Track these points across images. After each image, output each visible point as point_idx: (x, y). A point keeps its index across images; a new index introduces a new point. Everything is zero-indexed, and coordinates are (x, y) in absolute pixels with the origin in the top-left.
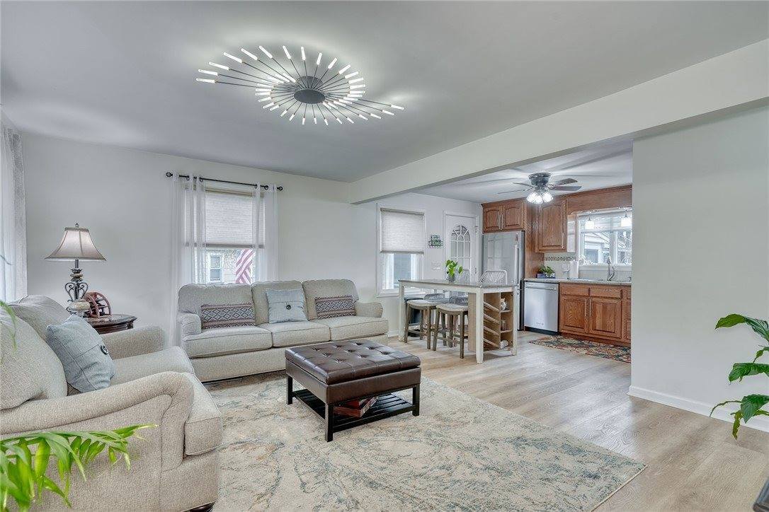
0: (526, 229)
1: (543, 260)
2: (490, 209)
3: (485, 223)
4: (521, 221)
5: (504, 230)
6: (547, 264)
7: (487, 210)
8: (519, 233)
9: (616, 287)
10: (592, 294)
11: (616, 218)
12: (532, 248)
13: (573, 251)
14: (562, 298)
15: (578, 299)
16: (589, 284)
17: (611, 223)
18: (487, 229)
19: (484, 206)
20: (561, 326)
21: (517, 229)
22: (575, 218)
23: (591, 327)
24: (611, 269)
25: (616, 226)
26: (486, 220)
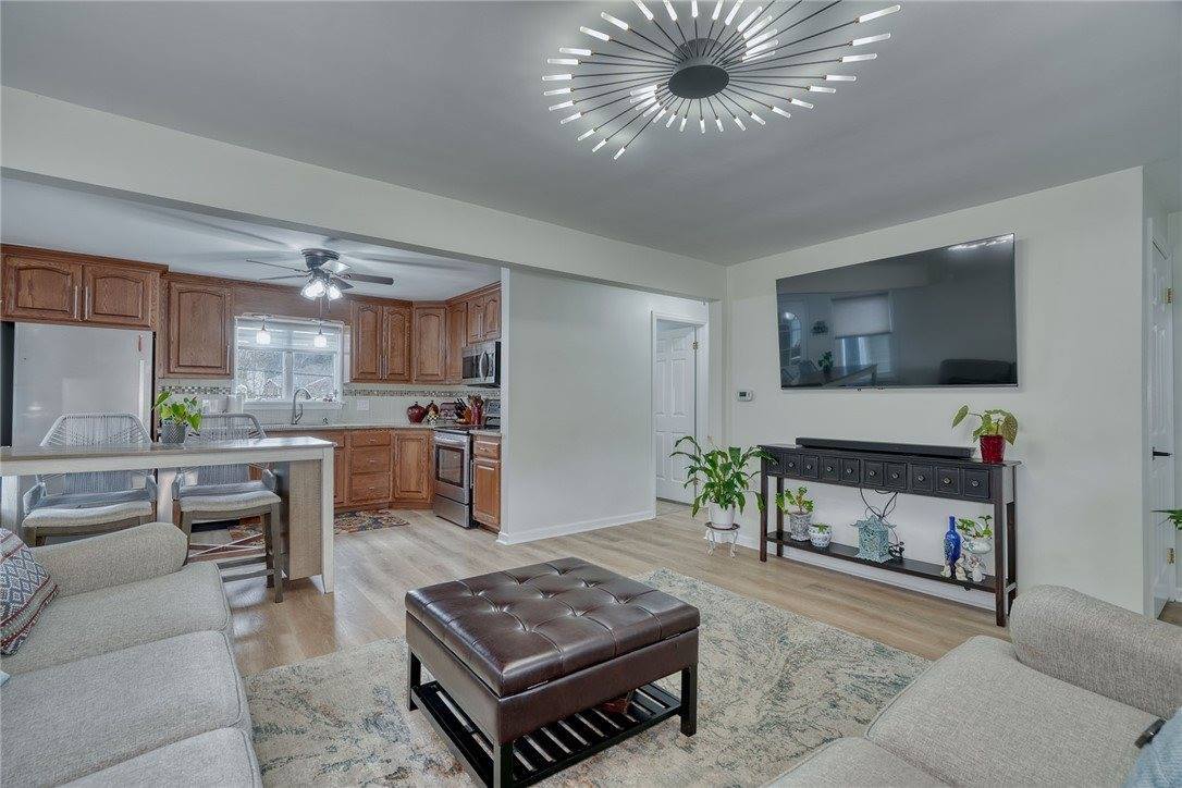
0: (156, 328)
3: (11, 294)
4: (144, 311)
7: (19, 263)
8: (146, 336)
18: (19, 312)
19: (10, 250)
24: (298, 407)
26: (18, 289)
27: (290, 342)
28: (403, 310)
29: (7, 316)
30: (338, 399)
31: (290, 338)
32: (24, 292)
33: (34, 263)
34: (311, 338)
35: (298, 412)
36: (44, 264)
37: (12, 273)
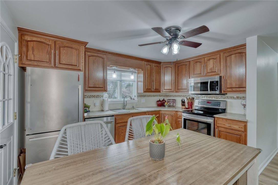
0: (84, 71)
7: (28, 38)
8: (81, 74)
21: (75, 70)
26: (27, 51)
27: (121, 77)
29: (22, 64)
30: (136, 98)
31: (121, 76)
32: (30, 52)
33: (34, 39)
34: (129, 76)
36: (39, 40)
37: (24, 43)
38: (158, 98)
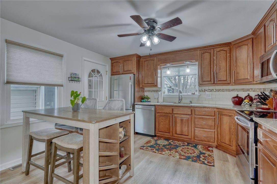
0: (135, 73)
1: (144, 92)
2: (115, 61)
3: (112, 69)
4: (132, 68)
5: (123, 74)
6: (146, 94)
7: (113, 62)
8: (132, 75)
9: (188, 108)
10: (174, 112)
11: (181, 69)
12: (139, 85)
13: (160, 86)
14: (157, 115)
15: (166, 115)
16: (172, 106)
17: (179, 71)
18: (113, 73)
19: (112, 59)
20: (157, 132)
21: (130, 73)
22: (161, 69)
23: (174, 132)
25: (182, 73)
28: (226, 48)
30: (197, 93)
35: (181, 98)
38: (234, 94)
